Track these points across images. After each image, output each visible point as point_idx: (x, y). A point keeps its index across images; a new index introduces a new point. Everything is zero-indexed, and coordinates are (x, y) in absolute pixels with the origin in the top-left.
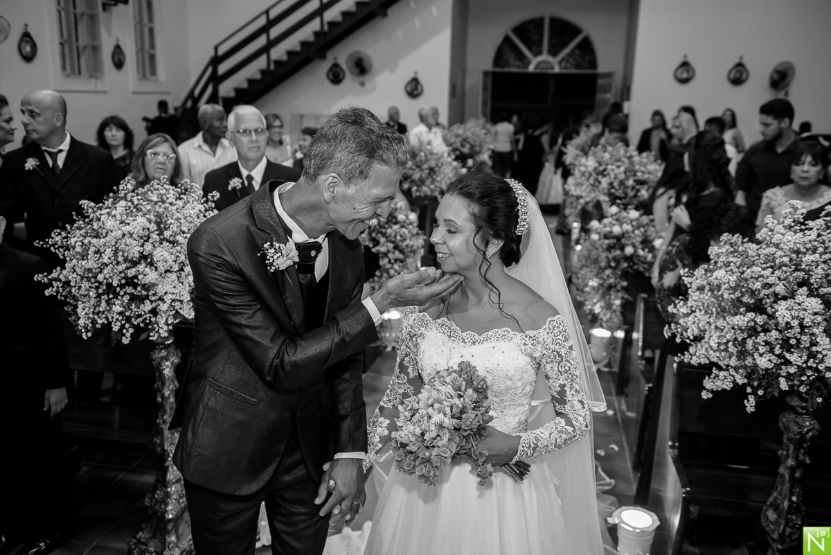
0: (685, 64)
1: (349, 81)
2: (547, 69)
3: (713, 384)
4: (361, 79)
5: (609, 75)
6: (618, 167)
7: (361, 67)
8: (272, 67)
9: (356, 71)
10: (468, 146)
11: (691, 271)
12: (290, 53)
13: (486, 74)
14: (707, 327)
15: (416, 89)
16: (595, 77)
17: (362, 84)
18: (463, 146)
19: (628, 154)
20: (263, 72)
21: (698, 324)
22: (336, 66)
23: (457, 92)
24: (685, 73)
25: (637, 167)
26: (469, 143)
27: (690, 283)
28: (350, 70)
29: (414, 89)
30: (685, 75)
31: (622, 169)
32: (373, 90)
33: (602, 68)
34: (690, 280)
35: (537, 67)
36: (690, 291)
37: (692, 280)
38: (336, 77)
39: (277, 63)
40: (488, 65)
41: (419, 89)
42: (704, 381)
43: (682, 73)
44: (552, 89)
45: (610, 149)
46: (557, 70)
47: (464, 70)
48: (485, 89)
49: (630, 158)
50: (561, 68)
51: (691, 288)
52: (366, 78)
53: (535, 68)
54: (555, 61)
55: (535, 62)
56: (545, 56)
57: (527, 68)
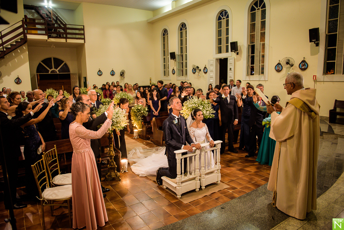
0: (100, 71)
2: (55, 73)
5: (74, 74)
16: (69, 75)
29: (18, 81)
30: (100, 74)
33: (71, 72)
41: (20, 81)
50: (59, 72)
53: (51, 73)
54: (57, 70)
55: (50, 70)
56: (53, 69)
57: (48, 73)
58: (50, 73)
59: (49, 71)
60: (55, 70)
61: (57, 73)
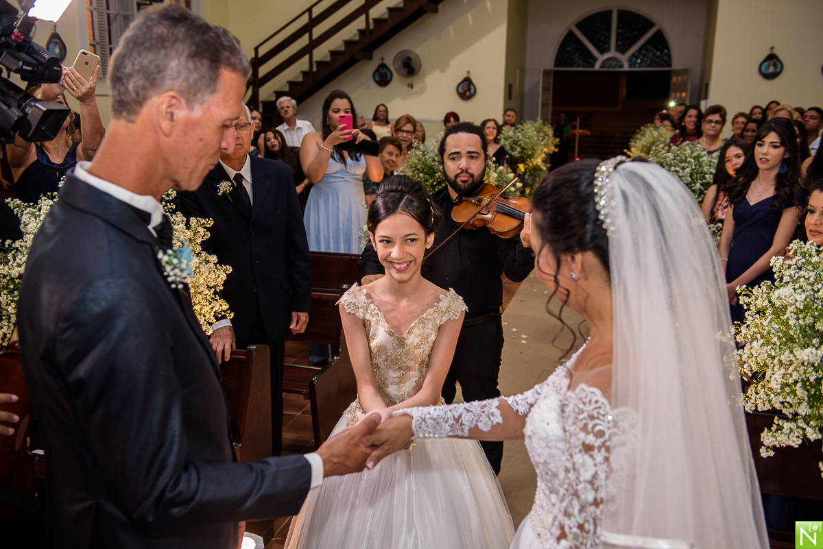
0: (772, 58)
1: (397, 82)
2: (615, 67)
3: (773, 439)
4: (409, 80)
5: (684, 72)
6: (683, 169)
7: (410, 68)
8: (315, 69)
9: (405, 71)
10: (519, 149)
11: (750, 289)
12: (333, 53)
13: (546, 73)
14: (769, 362)
15: (469, 90)
16: (668, 75)
17: (411, 86)
18: (512, 149)
19: (695, 154)
20: (304, 73)
21: (756, 357)
22: (383, 66)
23: (513, 93)
24: (771, 67)
25: (705, 169)
26: (520, 146)
27: (748, 305)
28: (397, 71)
29: (466, 90)
30: (771, 69)
31: (688, 170)
32: (422, 92)
33: (676, 64)
34: (747, 300)
35: (603, 65)
36: (747, 314)
37: (750, 300)
38: (383, 79)
39: (319, 63)
40: (549, 64)
41: (472, 91)
42: (762, 435)
43: (768, 67)
44: (624, 91)
45: (674, 148)
46: (626, 68)
47: (523, 70)
48: (545, 89)
49: (697, 158)
50: (630, 66)
51: (749, 309)
52: (415, 79)
53: (601, 67)
54: (624, 58)
55: (601, 58)
56: (612, 53)
57: (593, 66)
58: (597, 67)
59: (595, 59)
60: (618, 55)
61: (622, 66)
